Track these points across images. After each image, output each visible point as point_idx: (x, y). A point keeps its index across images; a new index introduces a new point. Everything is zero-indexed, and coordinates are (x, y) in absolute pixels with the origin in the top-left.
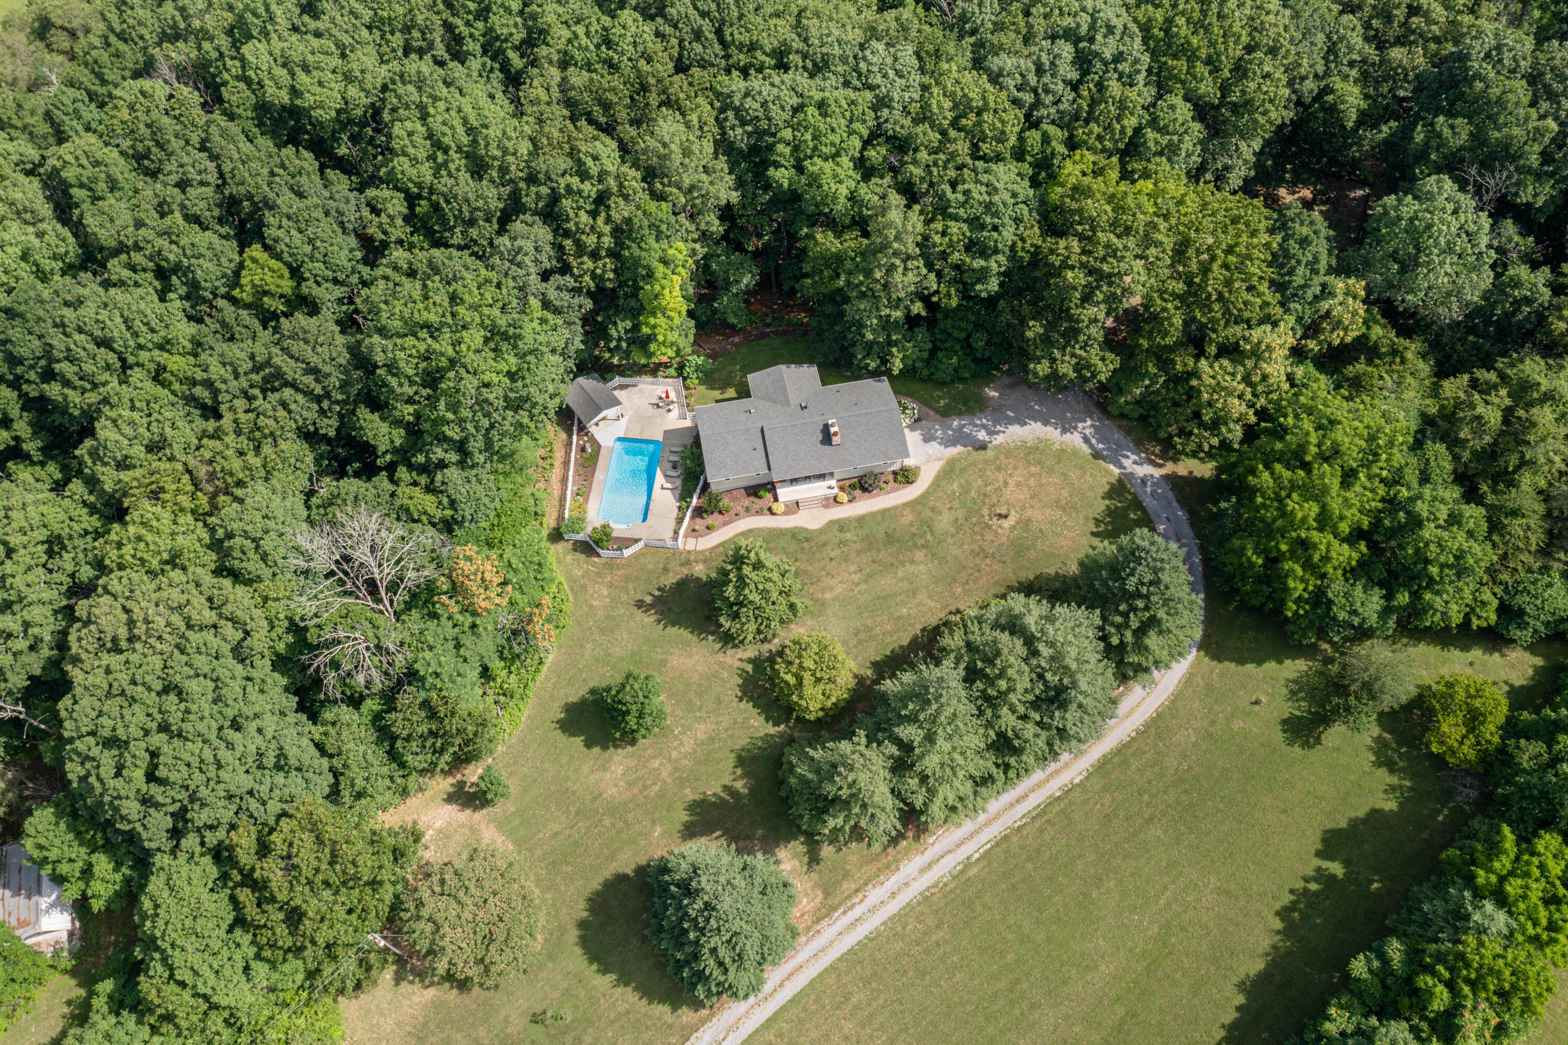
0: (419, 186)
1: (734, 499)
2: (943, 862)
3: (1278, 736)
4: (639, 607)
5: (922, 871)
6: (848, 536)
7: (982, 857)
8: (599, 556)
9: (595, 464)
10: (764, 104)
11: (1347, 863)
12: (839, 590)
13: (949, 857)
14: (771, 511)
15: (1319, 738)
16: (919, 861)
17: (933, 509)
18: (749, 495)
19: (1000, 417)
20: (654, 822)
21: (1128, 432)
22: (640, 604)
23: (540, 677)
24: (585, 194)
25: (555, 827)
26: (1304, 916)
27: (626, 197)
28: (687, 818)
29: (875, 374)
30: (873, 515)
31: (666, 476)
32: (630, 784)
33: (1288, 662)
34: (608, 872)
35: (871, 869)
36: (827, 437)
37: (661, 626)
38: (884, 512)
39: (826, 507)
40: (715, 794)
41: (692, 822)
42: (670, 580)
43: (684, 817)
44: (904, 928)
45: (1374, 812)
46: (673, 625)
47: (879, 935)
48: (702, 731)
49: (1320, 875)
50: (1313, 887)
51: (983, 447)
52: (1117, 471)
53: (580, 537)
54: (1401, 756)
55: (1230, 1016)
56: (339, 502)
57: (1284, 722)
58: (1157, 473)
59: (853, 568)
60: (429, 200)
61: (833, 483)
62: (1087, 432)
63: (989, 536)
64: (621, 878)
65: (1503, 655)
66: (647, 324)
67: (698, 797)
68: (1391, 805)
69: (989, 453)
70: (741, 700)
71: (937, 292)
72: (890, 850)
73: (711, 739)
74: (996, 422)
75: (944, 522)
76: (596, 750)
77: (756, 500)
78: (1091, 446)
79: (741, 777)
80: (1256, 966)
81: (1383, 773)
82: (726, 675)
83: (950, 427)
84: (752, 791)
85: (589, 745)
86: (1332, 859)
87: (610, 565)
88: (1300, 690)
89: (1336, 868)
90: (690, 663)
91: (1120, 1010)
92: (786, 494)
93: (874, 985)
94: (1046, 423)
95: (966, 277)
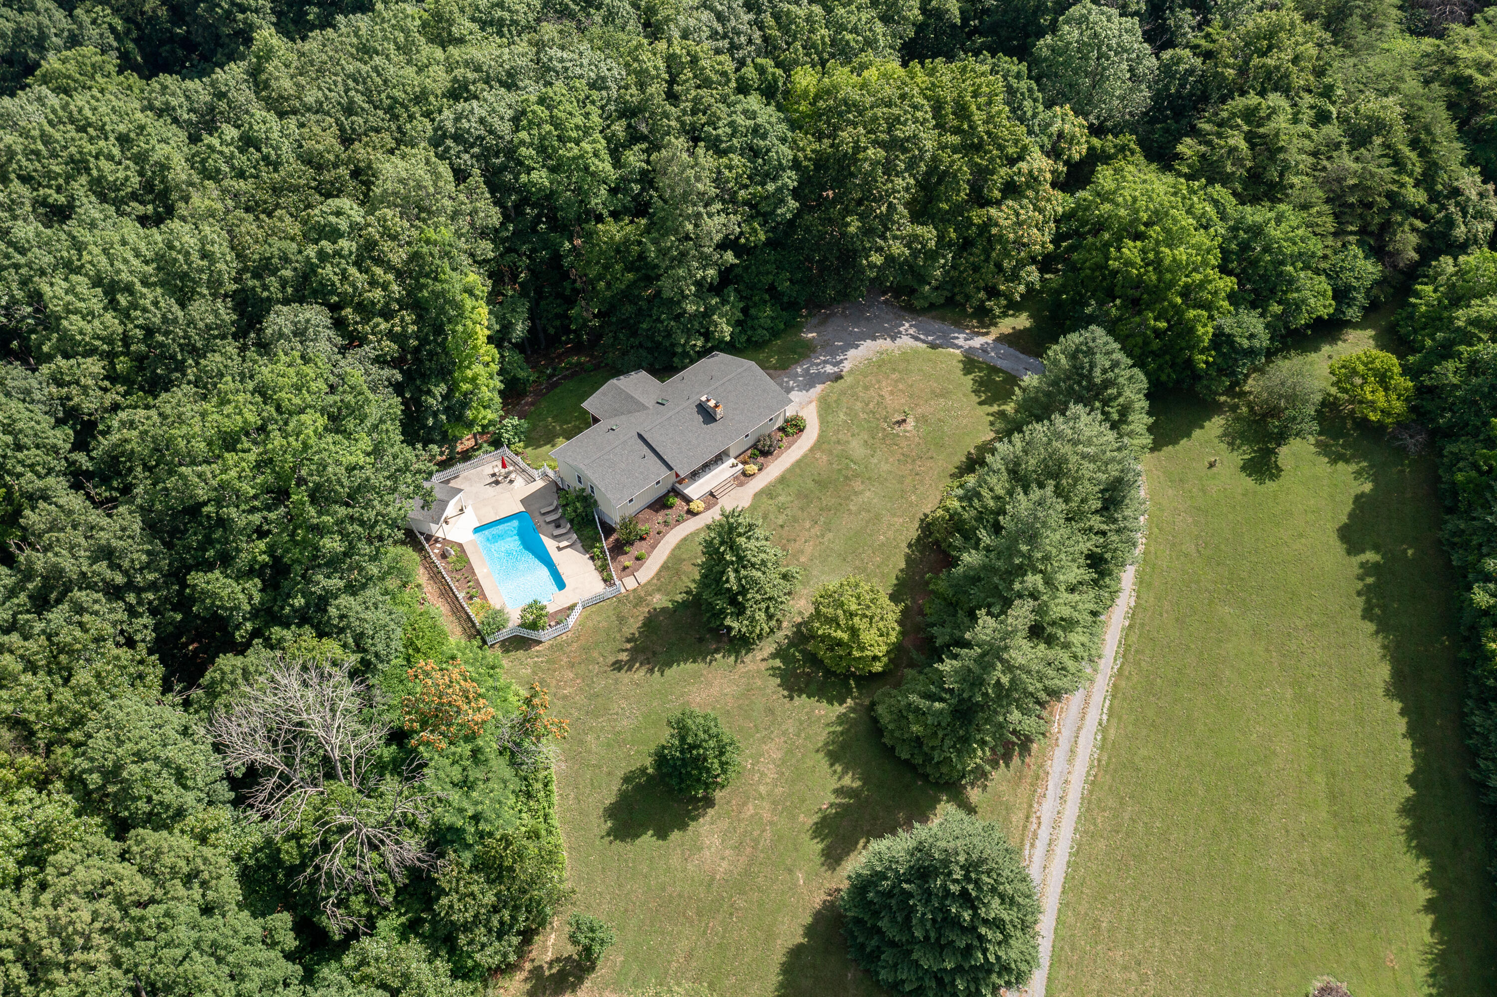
0: (109, 340)
1: (646, 521)
2: (1081, 741)
3: (1249, 482)
4: (619, 669)
5: (1070, 761)
6: (782, 499)
7: (1110, 715)
8: (539, 642)
9: (469, 562)
10: (482, 121)
11: (1376, 548)
12: (809, 548)
13: (1083, 734)
14: (691, 513)
15: (1277, 467)
16: (1059, 754)
17: (839, 442)
18: (657, 511)
19: (833, 352)
20: (790, 871)
21: (943, 319)
22: (618, 666)
23: (555, 799)
24: (346, 252)
25: (684, 945)
26: (1384, 608)
27: (394, 238)
28: (820, 846)
29: (704, 353)
30: (791, 470)
31: (555, 537)
32: (738, 848)
33: (1207, 424)
34: (778, 956)
35: (1024, 790)
36: (707, 414)
37: (657, 674)
38: (798, 463)
39: (741, 485)
40: (831, 805)
41: (828, 847)
42: (634, 626)
43: (817, 846)
44: (1095, 825)
45: (1358, 498)
46: (670, 665)
47: (1080, 845)
48: (774, 751)
49: (1367, 569)
50: (1370, 580)
51: (838, 377)
52: (958, 352)
53: (504, 634)
54: (1343, 446)
55: (1401, 725)
56: (227, 687)
57: (1243, 468)
58: (989, 339)
59: (807, 525)
60: (127, 354)
61: (732, 461)
62: (911, 331)
63: (904, 444)
64: (796, 953)
65: (1345, 341)
66: (465, 380)
67: (816, 818)
68: (1368, 487)
69: (848, 380)
70: (792, 698)
71: (741, 233)
72: (1027, 760)
73: (790, 752)
74: (833, 354)
75: (857, 448)
76: (675, 835)
77: (668, 512)
78: (924, 341)
79: (845, 772)
80: (1384, 671)
81: (1341, 465)
82: (759, 683)
83: (797, 375)
84: (866, 780)
85: (662, 834)
86: (1363, 551)
87: (557, 647)
88: (1234, 438)
89: (1370, 556)
90: (715, 691)
91: (1320, 779)
92: (695, 490)
93: (1111, 897)
94: (874, 339)
95: (764, 207)
